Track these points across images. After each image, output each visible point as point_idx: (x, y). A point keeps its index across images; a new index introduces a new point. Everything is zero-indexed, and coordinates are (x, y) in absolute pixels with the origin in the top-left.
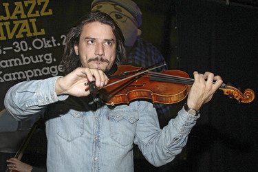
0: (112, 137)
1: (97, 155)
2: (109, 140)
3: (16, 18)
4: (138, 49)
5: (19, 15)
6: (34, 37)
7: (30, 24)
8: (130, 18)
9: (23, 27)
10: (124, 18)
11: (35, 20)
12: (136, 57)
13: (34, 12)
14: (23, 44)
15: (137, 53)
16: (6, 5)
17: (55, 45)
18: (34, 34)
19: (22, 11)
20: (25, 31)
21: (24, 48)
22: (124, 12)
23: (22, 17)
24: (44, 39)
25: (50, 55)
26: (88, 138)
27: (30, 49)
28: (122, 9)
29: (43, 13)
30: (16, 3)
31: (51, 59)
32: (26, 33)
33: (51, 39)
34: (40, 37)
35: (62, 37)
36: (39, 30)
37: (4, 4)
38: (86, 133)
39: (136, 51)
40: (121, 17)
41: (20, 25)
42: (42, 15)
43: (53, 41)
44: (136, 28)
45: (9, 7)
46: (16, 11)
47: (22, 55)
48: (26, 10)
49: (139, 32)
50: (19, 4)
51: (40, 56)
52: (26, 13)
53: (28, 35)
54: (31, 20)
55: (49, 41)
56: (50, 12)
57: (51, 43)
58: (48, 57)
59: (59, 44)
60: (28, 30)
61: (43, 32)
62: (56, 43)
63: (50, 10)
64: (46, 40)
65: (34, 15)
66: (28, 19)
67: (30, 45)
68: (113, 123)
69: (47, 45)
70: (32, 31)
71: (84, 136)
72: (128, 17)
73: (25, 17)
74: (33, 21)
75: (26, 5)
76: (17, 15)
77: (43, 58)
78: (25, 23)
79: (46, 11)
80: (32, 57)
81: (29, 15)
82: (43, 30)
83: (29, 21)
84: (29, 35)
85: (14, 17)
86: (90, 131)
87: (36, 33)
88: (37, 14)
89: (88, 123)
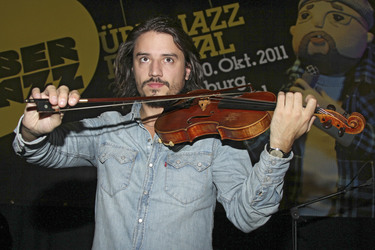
0: (166, 191)
1: (143, 215)
2: (163, 196)
3: (196, 33)
4: (369, 61)
5: (199, 29)
6: (221, 57)
7: (215, 40)
8: (356, 19)
9: (205, 44)
10: (347, 19)
11: (221, 33)
12: (366, 73)
13: (219, 23)
14: (207, 67)
15: (368, 67)
16: (182, 17)
17: (249, 65)
18: (221, 53)
19: (204, 24)
20: (208, 49)
21: (208, 72)
22: (346, 9)
23: (204, 31)
24: (234, 58)
25: (243, 79)
26: (134, 192)
27: (216, 72)
28: (344, 7)
29: (232, 24)
30: (195, 14)
31: (244, 84)
32: (210, 51)
33: (243, 58)
34: (229, 56)
35: (258, 53)
36: (227, 47)
37: (180, 17)
38: (132, 185)
39: (366, 64)
40: (342, 18)
41: (202, 42)
42: (230, 26)
43: (247, 59)
44: (365, 31)
45: (186, 19)
46: (196, 25)
47: (205, 82)
48: (209, 21)
49: (370, 36)
50: (199, 15)
51: (230, 82)
52: (209, 26)
53: (212, 55)
54: (215, 34)
55: (240, 61)
56: (241, 21)
57: (244, 63)
58: (240, 82)
59: (254, 64)
60: (212, 47)
61: (232, 48)
62: (251, 62)
63: (241, 19)
64: (237, 59)
65: (219, 27)
66: (212, 33)
67: (215, 67)
68: (170, 172)
69: (238, 65)
70: (218, 49)
71: (129, 188)
72: (353, 17)
73: (208, 30)
74: (219, 35)
75: (209, 15)
76: (197, 29)
77: (233, 84)
78: (208, 38)
79: (236, 19)
80: (218, 84)
81: (214, 27)
82: (232, 46)
83: (213, 35)
84: (214, 54)
85: (193, 32)
86: (138, 182)
87: (223, 51)
88: (224, 25)
89: (138, 172)
